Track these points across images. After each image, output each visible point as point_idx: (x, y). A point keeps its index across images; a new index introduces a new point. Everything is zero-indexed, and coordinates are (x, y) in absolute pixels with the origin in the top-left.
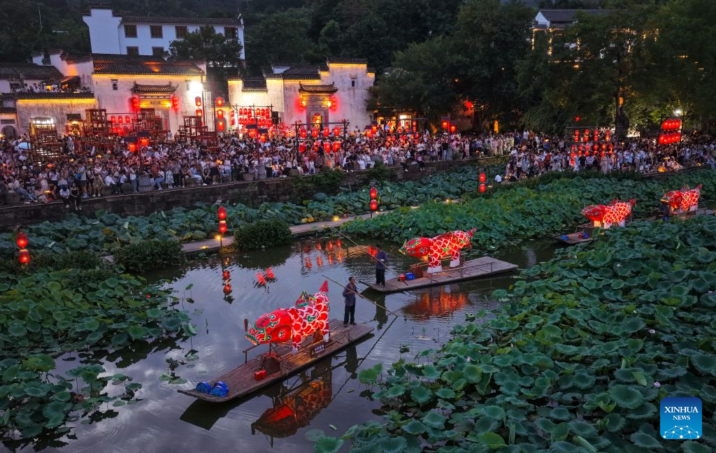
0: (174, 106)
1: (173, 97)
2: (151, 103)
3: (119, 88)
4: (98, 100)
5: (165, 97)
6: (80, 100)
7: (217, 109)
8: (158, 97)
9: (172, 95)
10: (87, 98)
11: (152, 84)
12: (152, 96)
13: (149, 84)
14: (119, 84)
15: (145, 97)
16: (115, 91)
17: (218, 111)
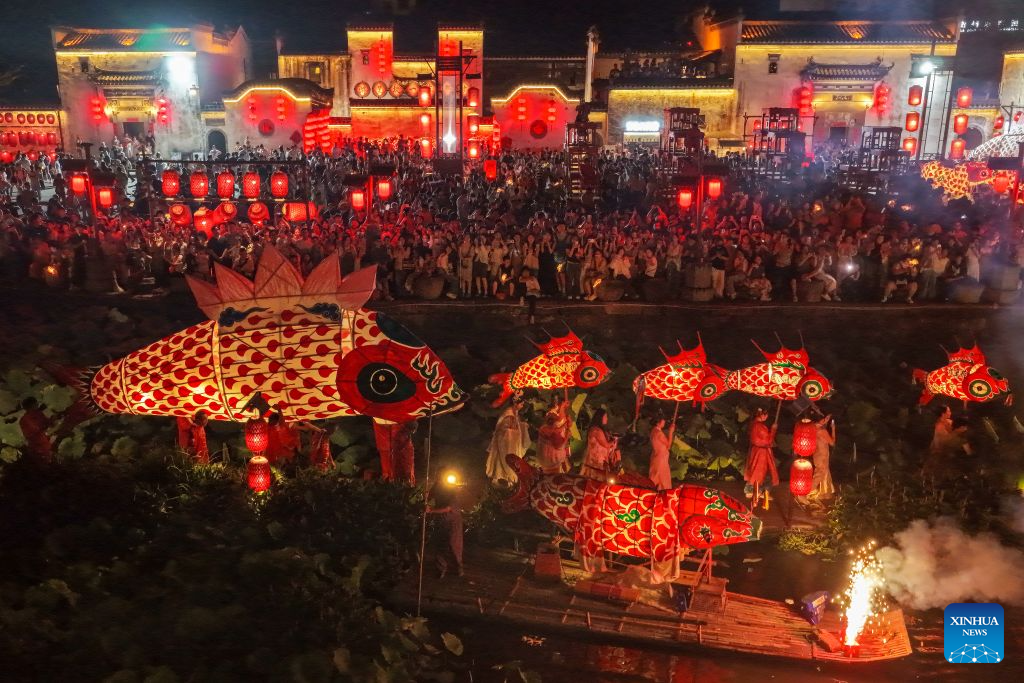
0: (877, 104)
1: (880, 87)
2: (834, 98)
3: (779, 70)
4: (740, 90)
5: (862, 86)
6: (709, 90)
7: (955, 113)
8: (850, 86)
9: (877, 84)
10: (721, 88)
11: (844, 63)
12: (838, 86)
13: (836, 62)
14: (781, 65)
15: (825, 86)
16: (773, 75)
17: (956, 118)
